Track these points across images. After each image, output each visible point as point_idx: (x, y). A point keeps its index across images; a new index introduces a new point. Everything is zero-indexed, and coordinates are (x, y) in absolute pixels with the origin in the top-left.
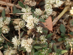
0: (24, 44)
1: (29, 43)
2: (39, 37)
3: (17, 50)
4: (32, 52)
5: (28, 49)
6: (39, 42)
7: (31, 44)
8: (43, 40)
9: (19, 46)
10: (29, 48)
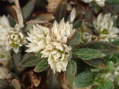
0: (41, 42)
1: (59, 38)
2: (91, 21)
3: (8, 67)
4: (72, 69)
5: (56, 58)
6: (93, 39)
7: (65, 39)
8: (106, 32)
9: (17, 51)
10: (58, 55)
